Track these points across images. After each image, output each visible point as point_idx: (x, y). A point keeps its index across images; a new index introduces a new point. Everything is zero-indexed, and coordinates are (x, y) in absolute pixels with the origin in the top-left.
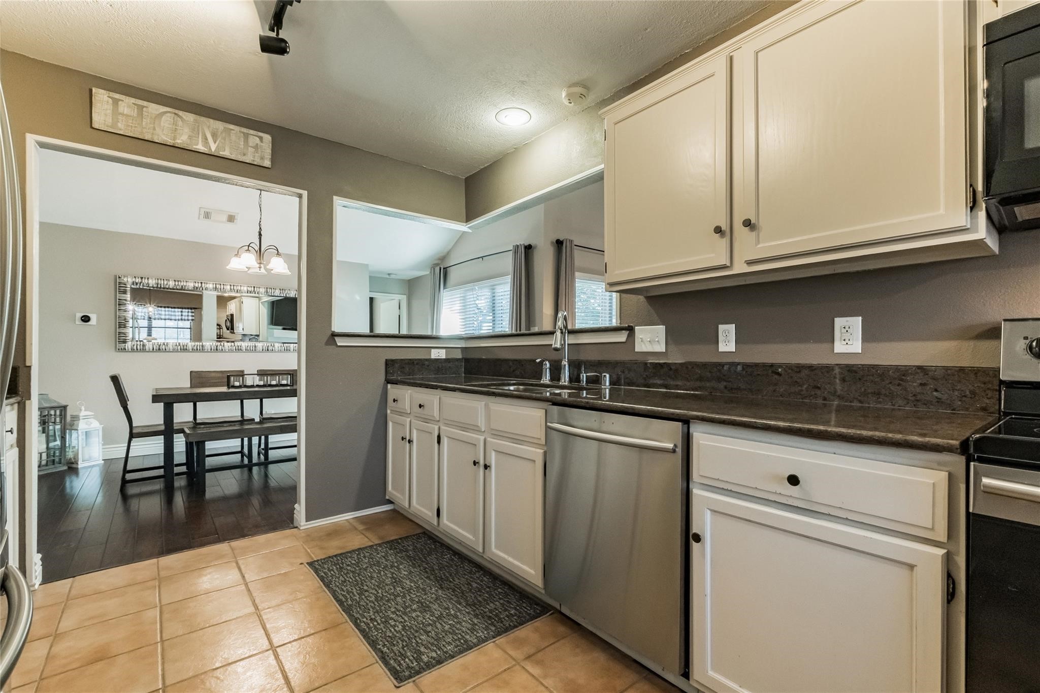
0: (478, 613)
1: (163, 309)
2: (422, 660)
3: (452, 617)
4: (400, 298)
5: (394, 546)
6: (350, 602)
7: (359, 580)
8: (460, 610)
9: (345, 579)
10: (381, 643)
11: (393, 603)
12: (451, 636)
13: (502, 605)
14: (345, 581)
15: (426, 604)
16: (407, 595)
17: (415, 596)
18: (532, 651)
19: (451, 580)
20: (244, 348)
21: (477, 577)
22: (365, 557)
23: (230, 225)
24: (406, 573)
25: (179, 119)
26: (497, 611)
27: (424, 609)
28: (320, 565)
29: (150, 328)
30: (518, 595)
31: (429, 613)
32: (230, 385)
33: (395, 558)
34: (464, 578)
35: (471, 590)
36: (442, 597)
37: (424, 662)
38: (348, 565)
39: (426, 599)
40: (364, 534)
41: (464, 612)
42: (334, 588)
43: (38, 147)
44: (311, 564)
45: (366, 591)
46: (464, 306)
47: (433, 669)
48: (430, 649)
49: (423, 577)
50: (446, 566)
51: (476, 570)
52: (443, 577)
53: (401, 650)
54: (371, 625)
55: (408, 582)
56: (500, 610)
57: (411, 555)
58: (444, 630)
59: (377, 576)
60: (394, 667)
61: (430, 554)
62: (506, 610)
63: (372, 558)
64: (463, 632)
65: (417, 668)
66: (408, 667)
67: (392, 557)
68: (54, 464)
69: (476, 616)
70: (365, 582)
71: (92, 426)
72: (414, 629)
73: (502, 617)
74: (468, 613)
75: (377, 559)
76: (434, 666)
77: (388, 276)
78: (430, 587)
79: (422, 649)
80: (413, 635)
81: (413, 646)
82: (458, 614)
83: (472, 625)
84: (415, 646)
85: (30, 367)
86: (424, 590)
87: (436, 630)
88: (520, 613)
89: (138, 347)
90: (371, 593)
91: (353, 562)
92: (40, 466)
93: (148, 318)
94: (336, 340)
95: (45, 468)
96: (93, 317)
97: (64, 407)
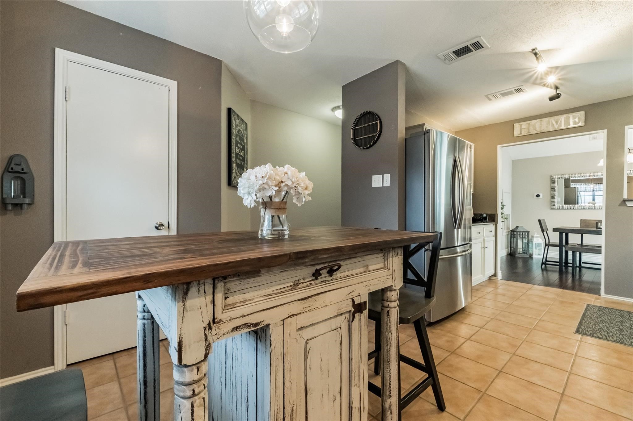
2: (593, 335)
3: (629, 337)
7: (603, 315)
9: (597, 313)
10: (584, 326)
11: (607, 324)
16: (619, 326)
17: (622, 327)
22: (619, 312)
25: (542, 122)
27: (619, 330)
28: (592, 307)
29: (594, 196)
32: (598, 228)
38: (605, 311)
44: (588, 305)
45: (601, 318)
48: (602, 335)
53: (589, 330)
54: (587, 322)
55: (627, 324)
58: (618, 337)
59: (614, 318)
60: (579, 330)
64: (626, 341)
68: (524, 254)
70: (605, 316)
71: (538, 241)
72: (603, 330)
79: (598, 334)
81: (595, 332)
84: (597, 332)
85: (498, 214)
87: (614, 335)
89: (560, 207)
91: (610, 311)
92: (519, 254)
93: (592, 190)
94: (626, 203)
95: (521, 254)
96: (541, 195)
97: (528, 232)
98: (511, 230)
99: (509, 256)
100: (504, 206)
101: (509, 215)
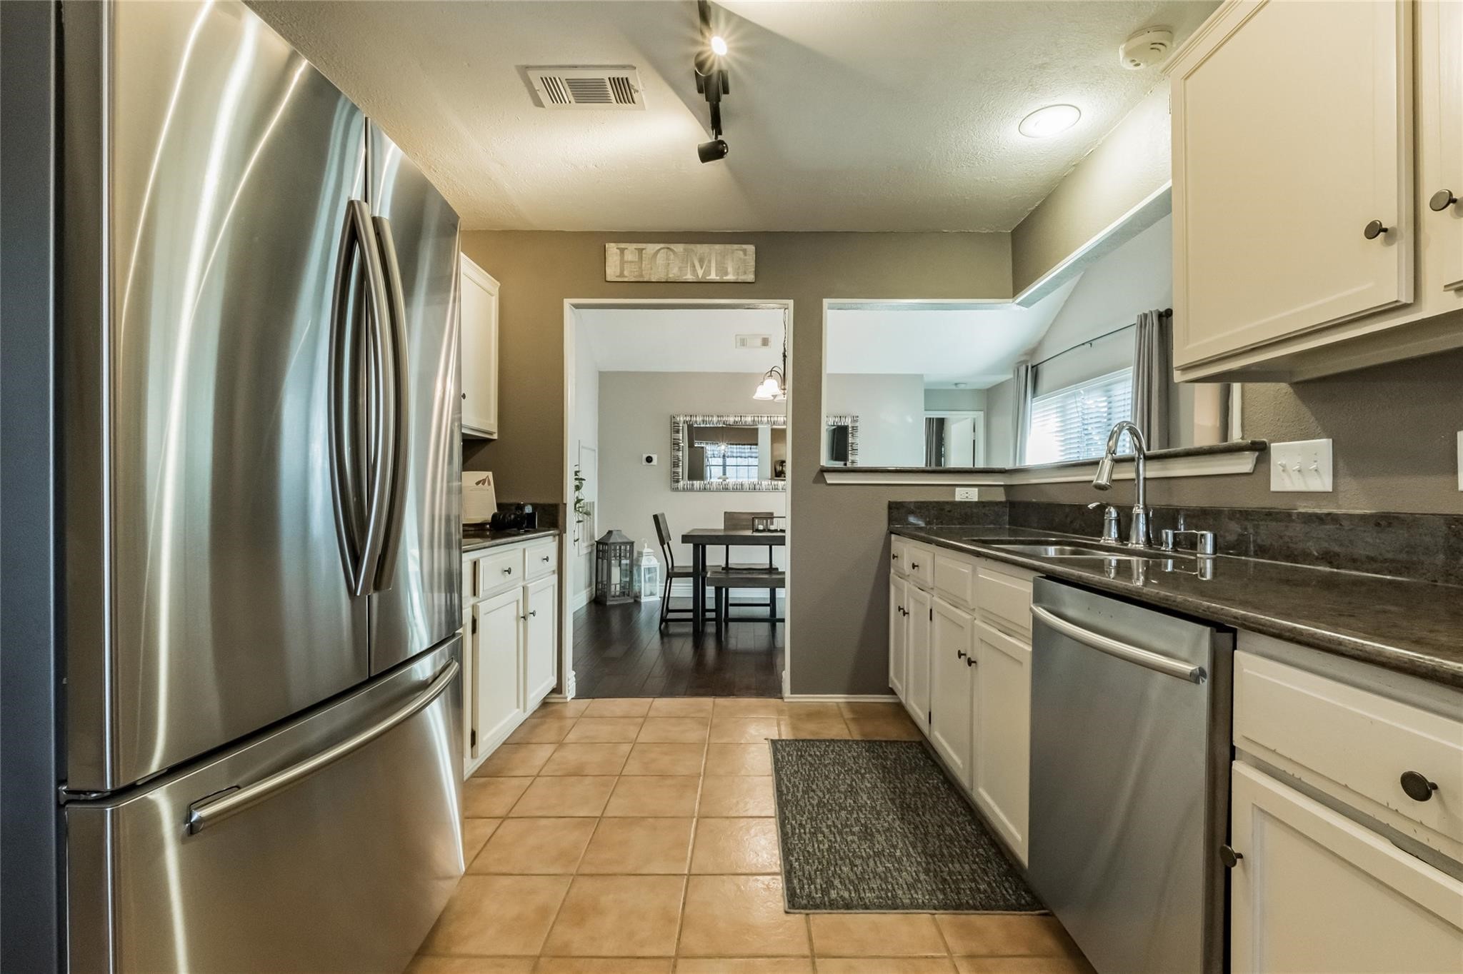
0: (932, 868)
1: (735, 446)
2: (828, 894)
3: (893, 860)
4: (975, 416)
5: (874, 747)
6: (790, 797)
7: (812, 775)
8: (909, 855)
9: (799, 771)
10: (795, 855)
11: (834, 815)
12: (879, 882)
13: (973, 871)
14: (796, 772)
15: (871, 830)
16: (855, 812)
17: (863, 816)
18: (983, 951)
19: (921, 813)
20: (780, 488)
21: (958, 822)
22: (833, 751)
23: (765, 349)
24: (869, 785)
25: (671, 253)
26: (960, 877)
27: (865, 836)
28: (782, 746)
29: (724, 466)
30: (1005, 866)
31: (868, 842)
32: (755, 528)
33: (867, 764)
34: (939, 816)
35: (939, 836)
36: (896, 829)
37: (829, 898)
38: (810, 755)
39: (874, 824)
40: (846, 724)
41: (913, 860)
42: (783, 776)
43: (574, 309)
44: (774, 742)
45: (813, 791)
46: (1061, 421)
47: (835, 911)
48: (845, 886)
49: (886, 797)
50: (924, 794)
51: (963, 812)
52: (912, 806)
53: (813, 873)
54: (797, 831)
55: (865, 797)
56: (965, 877)
57: (888, 766)
58: (876, 871)
59: (834, 778)
60: (794, 888)
61: (912, 771)
62: (974, 880)
63: (839, 755)
64: (897, 884)
65: (818, 901)
66: (809, 895)
67: (863, 761)
68: (624, 596)
69: (927, 872)
70: (818, 780)
71: (652, 563)
72: (840, 854)
73: (963, 886)
74: (919, 863)
75: (846, 757)
76: (838, 908)
77: (954, 387)
78: (888, 813)
79: (837, 882)
80: (836, 861)
81: (828, 874)
82: (905, 859)
83: (915, 880)
84: (831, 875)
85: (565, 504)
86: (879, 813)
87: (865, 867)
88: (992, 892)
89: (684, 486)
90: (817, 795)
91: (818, 753)
92: (614, 597)
93: (721, 456)
94: (826, 477)
95: (618, 598)
96: (655, 457)
97: (632, 544)
98: (596, 540)
99: (593, 606)
100: (583, 482)
101: (593, 503)
